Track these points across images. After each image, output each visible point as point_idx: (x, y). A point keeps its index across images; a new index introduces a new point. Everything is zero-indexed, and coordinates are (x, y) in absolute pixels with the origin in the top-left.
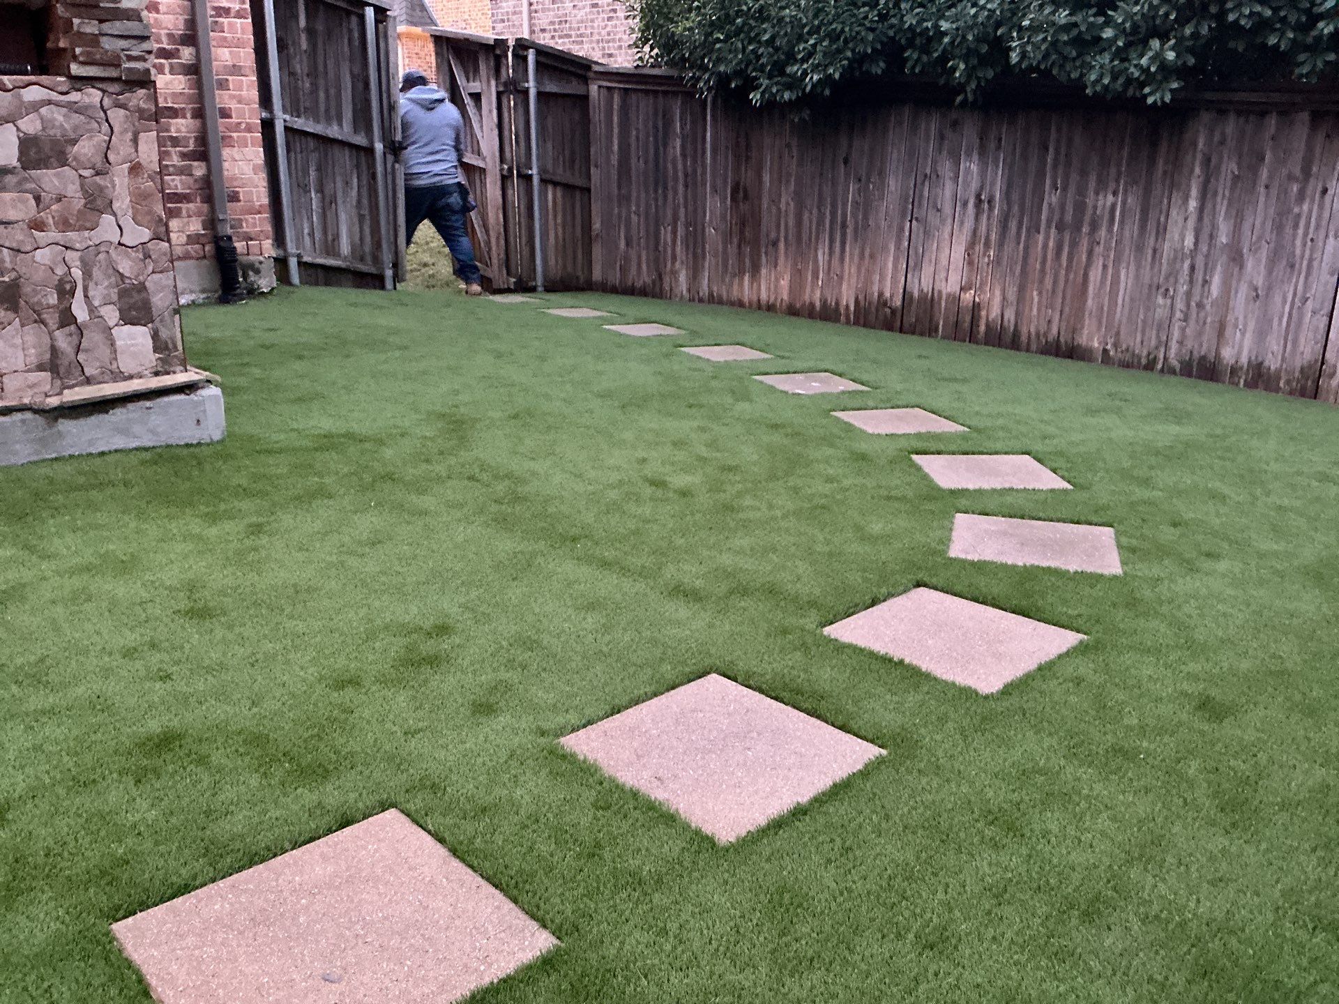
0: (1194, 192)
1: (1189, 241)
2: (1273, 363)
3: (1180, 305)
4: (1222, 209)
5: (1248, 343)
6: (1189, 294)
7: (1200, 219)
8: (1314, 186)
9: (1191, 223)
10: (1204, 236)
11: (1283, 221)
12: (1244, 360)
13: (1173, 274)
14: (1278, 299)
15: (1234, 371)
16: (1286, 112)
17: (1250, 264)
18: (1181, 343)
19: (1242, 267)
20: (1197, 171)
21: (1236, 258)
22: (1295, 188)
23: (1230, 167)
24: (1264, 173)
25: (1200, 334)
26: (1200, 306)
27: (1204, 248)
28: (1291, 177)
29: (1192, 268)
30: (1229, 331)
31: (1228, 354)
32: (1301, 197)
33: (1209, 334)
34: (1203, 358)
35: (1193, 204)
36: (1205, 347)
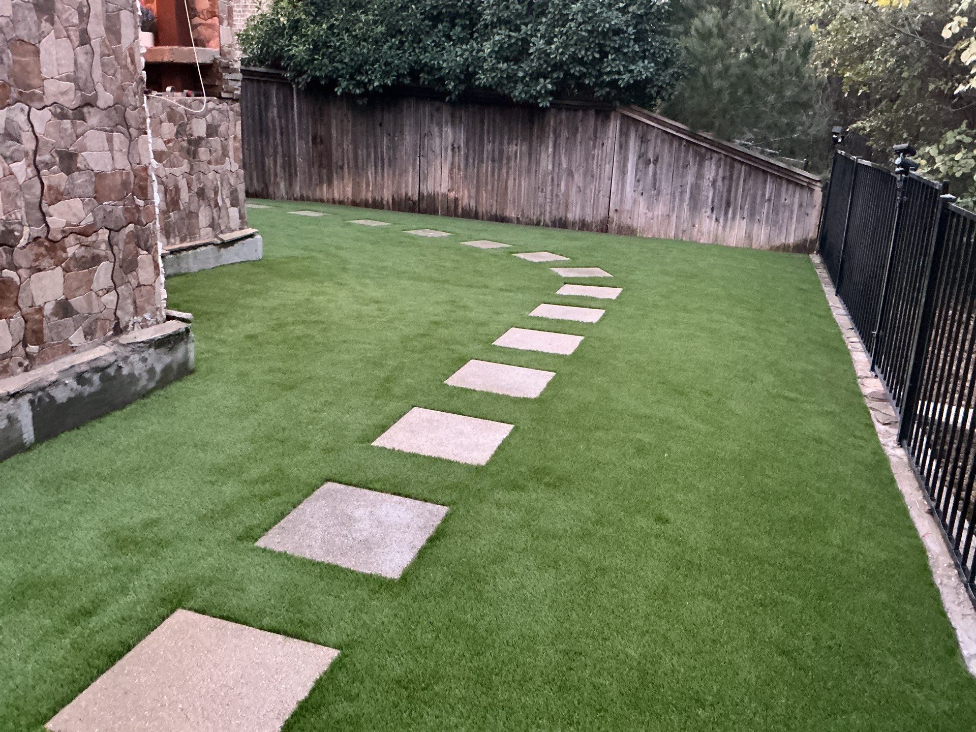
0: (551, 144)
1: (550, 167)
2: (589, 219)
3: (548, 196)
4: (563, 151)
5: (578, 212)
6: (552, 190)
7: (554, 157)
8: (599, 143)
9: (550, 159)
10: (556, 165)
11: (588, 157)
12: (577, 218)
13: (544, 182)
14: (588, 191)
15: (574, 224)
16: (585, 109)
17: (576, 176)
18: (550, 213)
19: (573, 177)
20: (551, 135)
21: (570, 174)
22: (591, 143)
23: (565, 134)
24: (579, 136)
25: (558, 208)
26: (557, 196)
27: (557, 170)
28: (590, 139)
29: (553, 179)
30: (570, 207)
31: (570, 216)
32: (594, 147)
33: (562, 207)
34: (561, 219)
35: (550, 150)
36: (561, 213)
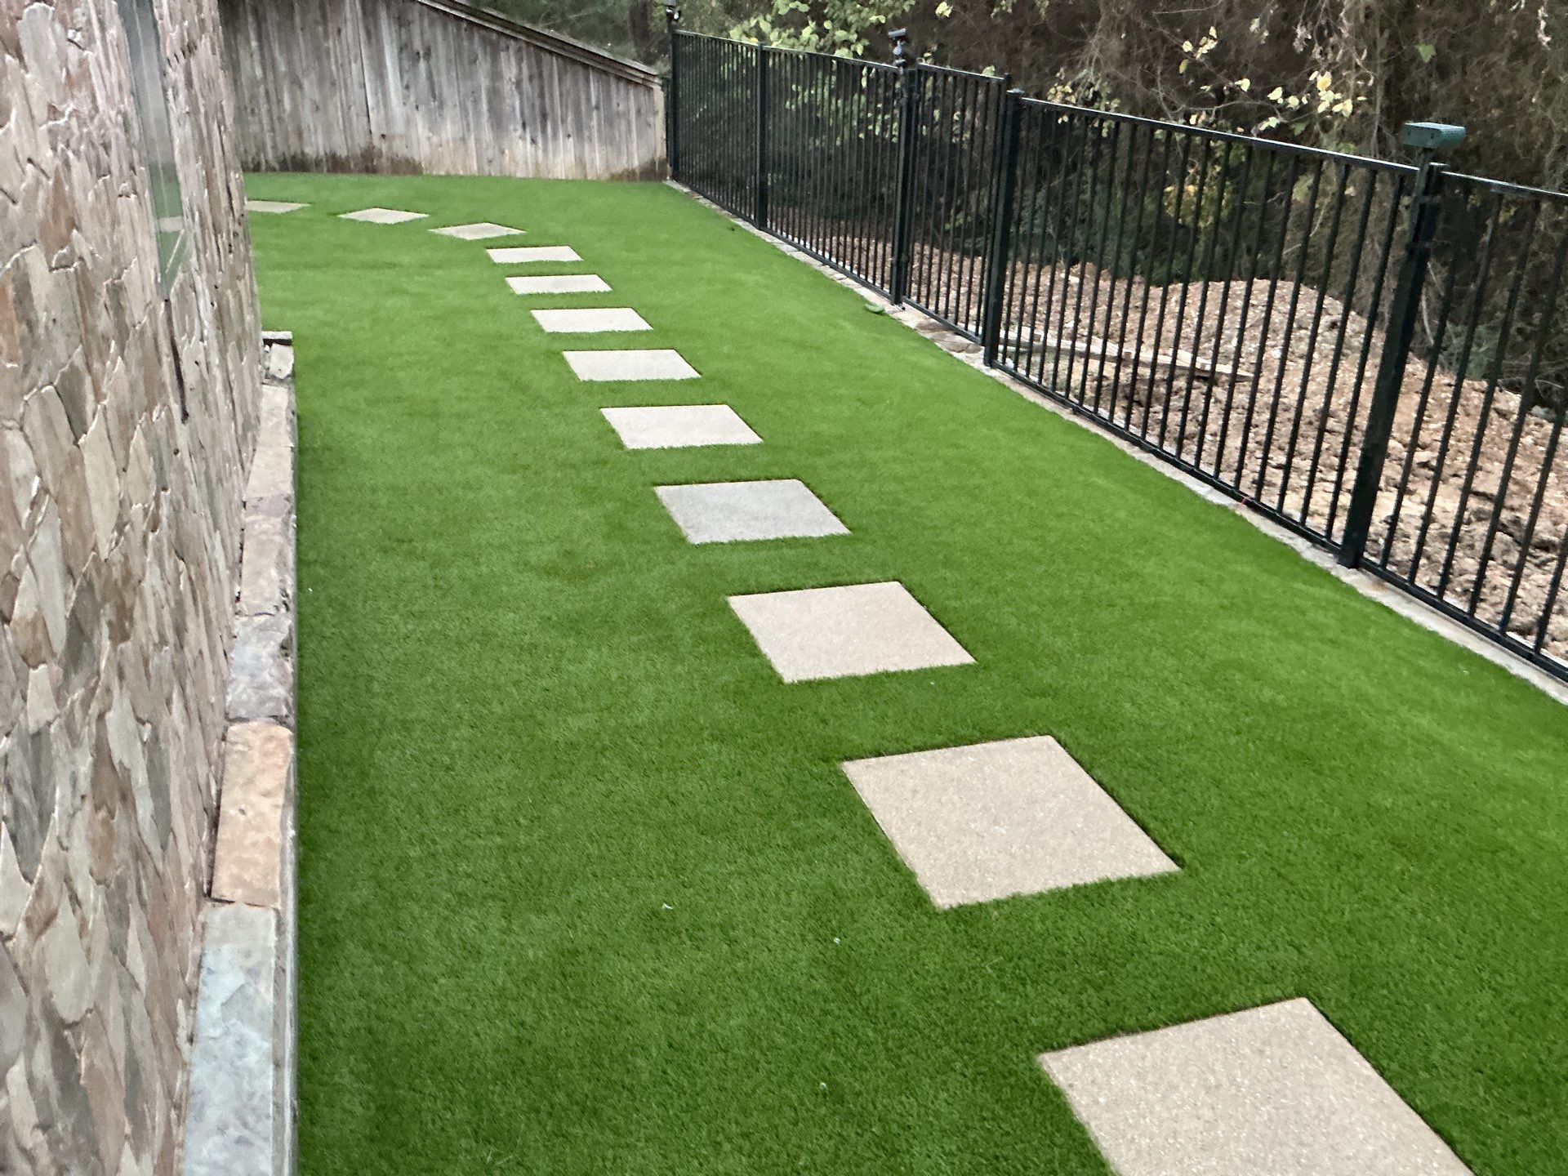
0: (253, 35)
1: (259, 72)
2: (342, 153)
3: (265, 120)
4: (276, 47)
5: (320, 141)
6: (270, 111)
7: (262, 56)
8: (332, 28)
9: (257, 57)
10: (269, 67)
11: (320, 54)
12: (322, 153)
13: (253, 98)
14: (331, 108)
15: (318, 163)
17: (306, 84)
18: (274, 147)
19: (301, 87)
20: (250, 19)
21: (296, 83)
22: (320, 29)
23: (273, 17)
24: (297, 19)
25: (287, 139)
26: (280, 119)
27: (270, 77)
28: (316, 23)
29: (267, 92)
30: (305, 135)
31: (309, 150)
32: (326, 37)
33: (293, 139)
34: (294, 157)
35: (254, 44)
36: (294, 147)
